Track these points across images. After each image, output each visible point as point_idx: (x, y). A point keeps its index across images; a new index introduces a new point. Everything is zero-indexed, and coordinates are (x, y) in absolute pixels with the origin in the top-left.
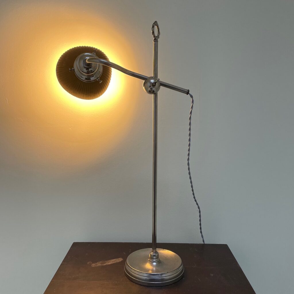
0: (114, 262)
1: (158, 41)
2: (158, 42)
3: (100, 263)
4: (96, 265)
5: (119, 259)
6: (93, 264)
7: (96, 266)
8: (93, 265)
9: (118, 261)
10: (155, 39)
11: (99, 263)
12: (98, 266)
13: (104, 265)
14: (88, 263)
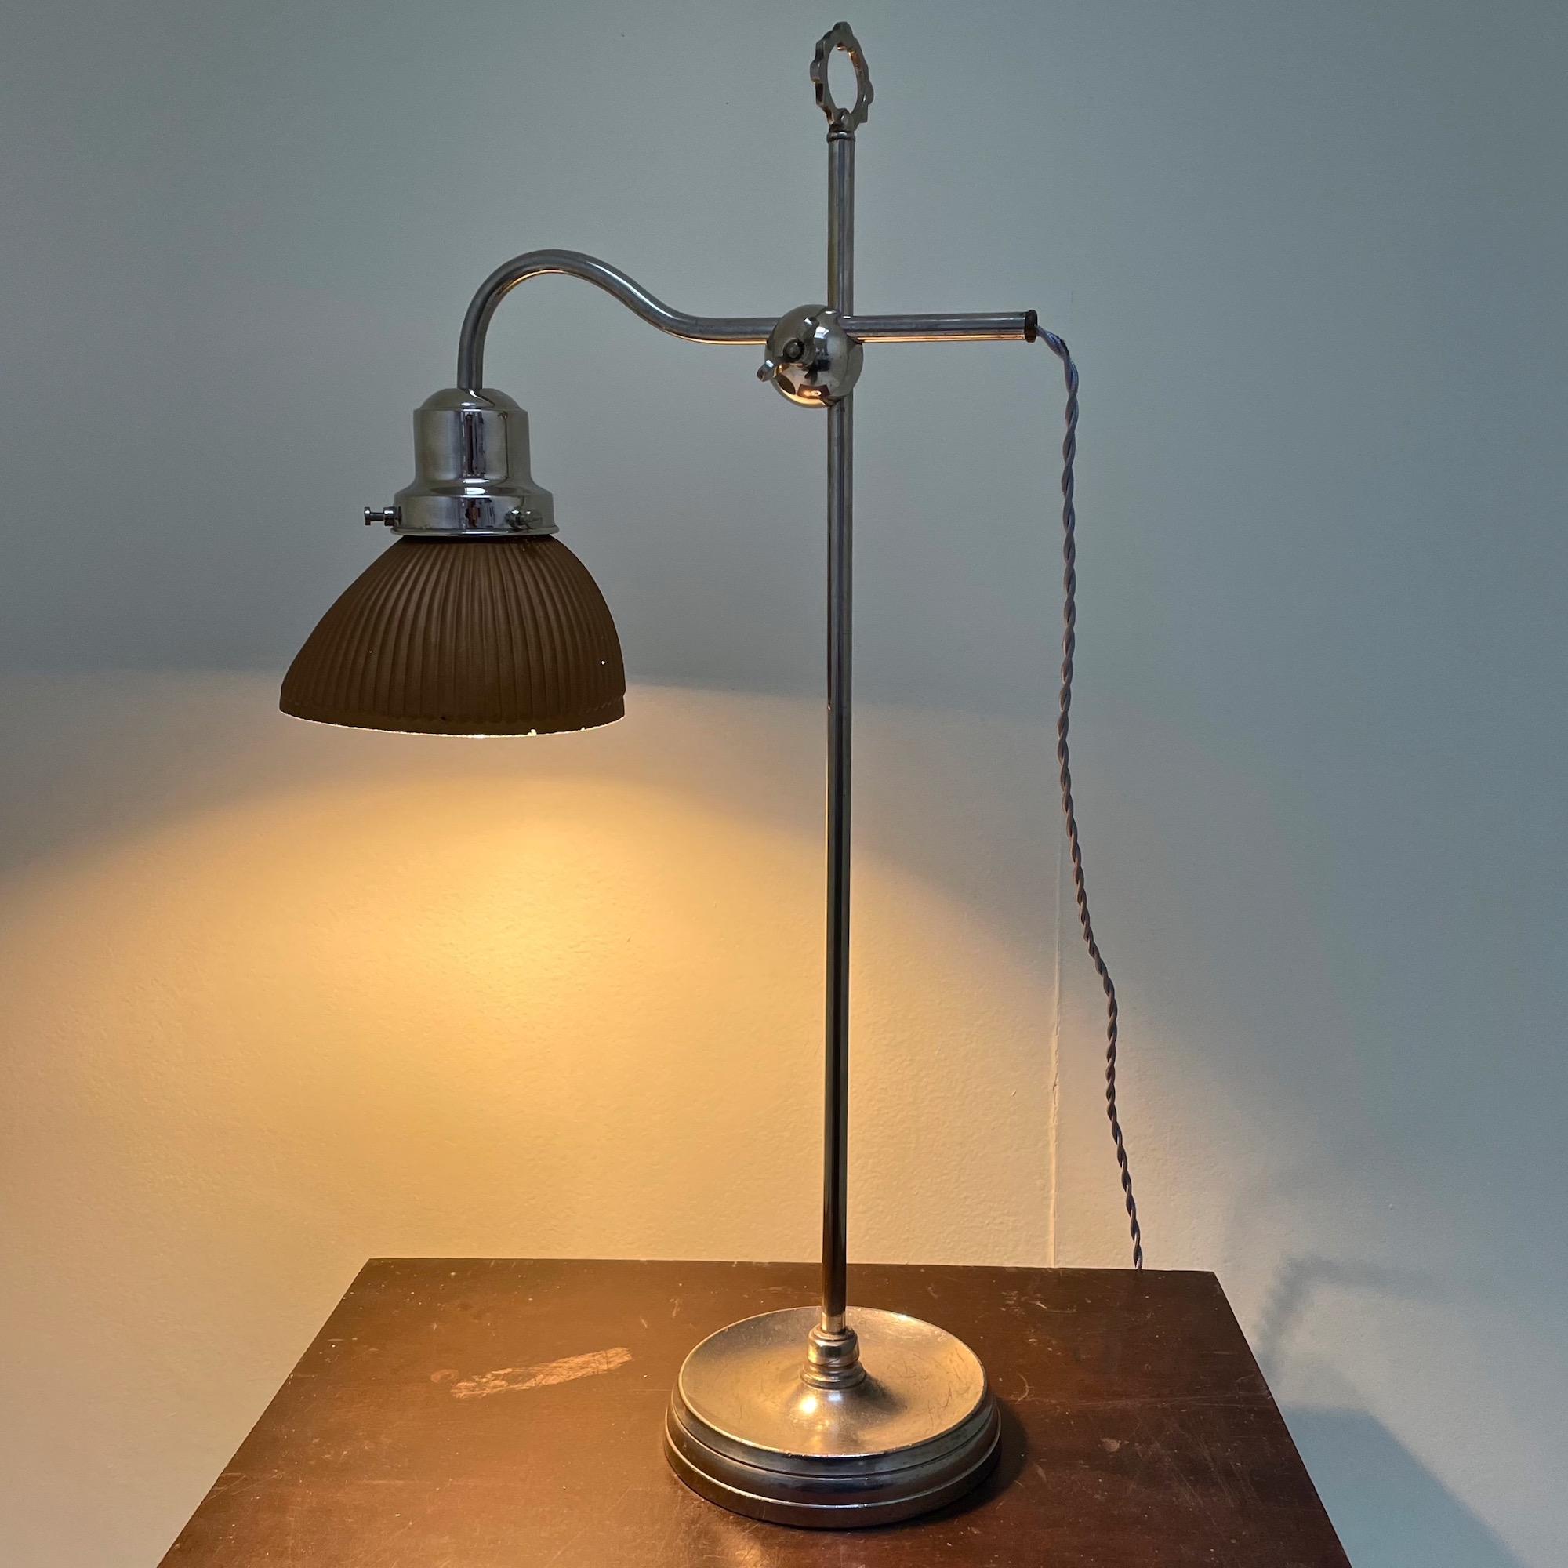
0: (579, 1374)
1: (852, 140)
2: (857, 144)
3: (505, 1377)
4: (480, 1386)
5: (613, 1352)
6: (462, 1384)
7: (477, 1392)
8: (464, 1389)
9: (605, 1367)
10: (835, 128)
11: (497, 1377)
12: (488, 1391)
13: (525, 1387)
14: (436, 1377)
